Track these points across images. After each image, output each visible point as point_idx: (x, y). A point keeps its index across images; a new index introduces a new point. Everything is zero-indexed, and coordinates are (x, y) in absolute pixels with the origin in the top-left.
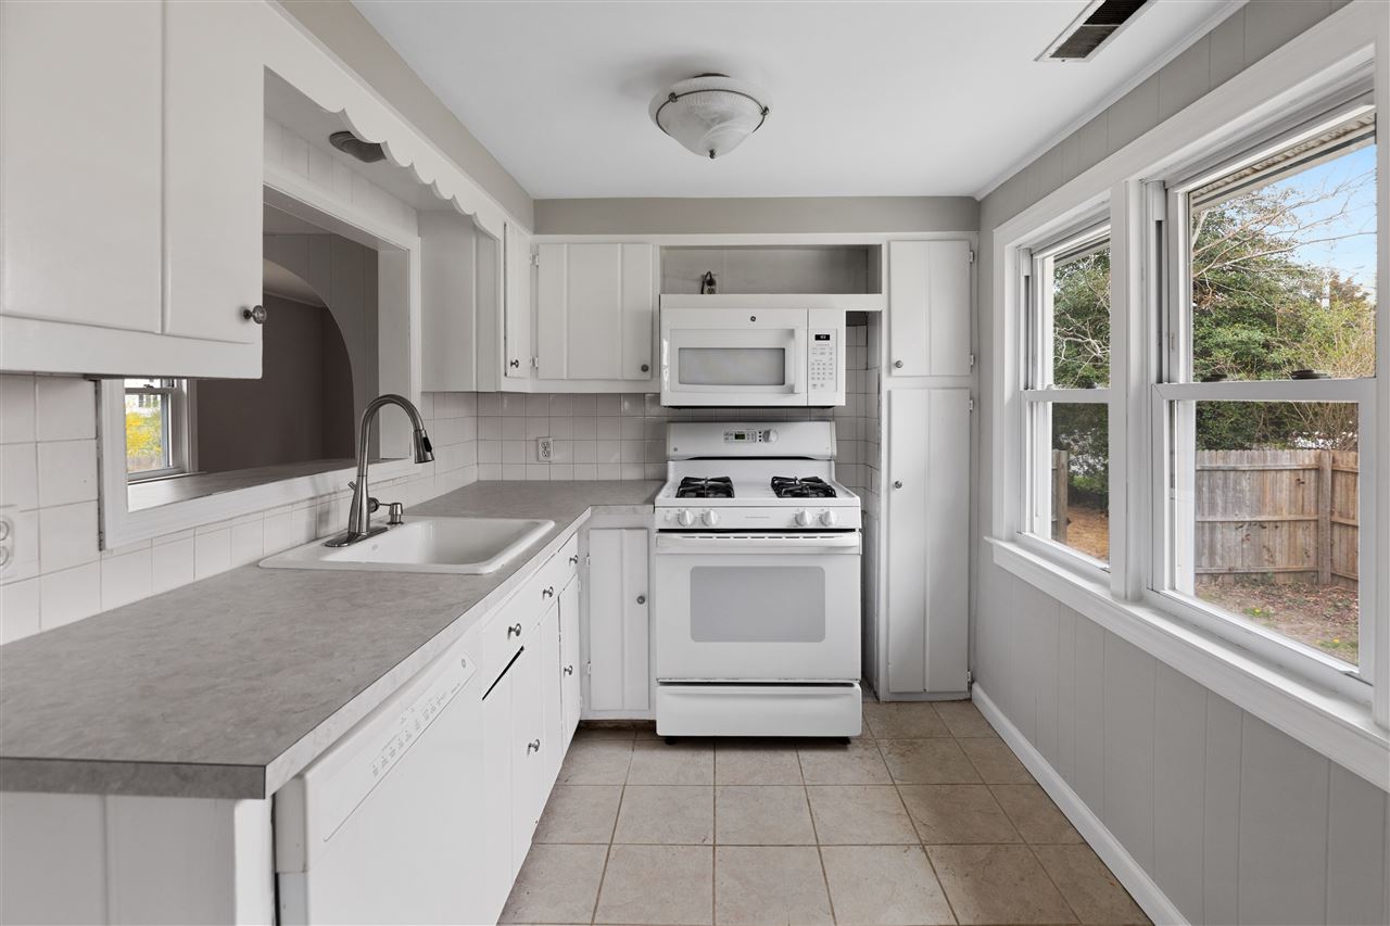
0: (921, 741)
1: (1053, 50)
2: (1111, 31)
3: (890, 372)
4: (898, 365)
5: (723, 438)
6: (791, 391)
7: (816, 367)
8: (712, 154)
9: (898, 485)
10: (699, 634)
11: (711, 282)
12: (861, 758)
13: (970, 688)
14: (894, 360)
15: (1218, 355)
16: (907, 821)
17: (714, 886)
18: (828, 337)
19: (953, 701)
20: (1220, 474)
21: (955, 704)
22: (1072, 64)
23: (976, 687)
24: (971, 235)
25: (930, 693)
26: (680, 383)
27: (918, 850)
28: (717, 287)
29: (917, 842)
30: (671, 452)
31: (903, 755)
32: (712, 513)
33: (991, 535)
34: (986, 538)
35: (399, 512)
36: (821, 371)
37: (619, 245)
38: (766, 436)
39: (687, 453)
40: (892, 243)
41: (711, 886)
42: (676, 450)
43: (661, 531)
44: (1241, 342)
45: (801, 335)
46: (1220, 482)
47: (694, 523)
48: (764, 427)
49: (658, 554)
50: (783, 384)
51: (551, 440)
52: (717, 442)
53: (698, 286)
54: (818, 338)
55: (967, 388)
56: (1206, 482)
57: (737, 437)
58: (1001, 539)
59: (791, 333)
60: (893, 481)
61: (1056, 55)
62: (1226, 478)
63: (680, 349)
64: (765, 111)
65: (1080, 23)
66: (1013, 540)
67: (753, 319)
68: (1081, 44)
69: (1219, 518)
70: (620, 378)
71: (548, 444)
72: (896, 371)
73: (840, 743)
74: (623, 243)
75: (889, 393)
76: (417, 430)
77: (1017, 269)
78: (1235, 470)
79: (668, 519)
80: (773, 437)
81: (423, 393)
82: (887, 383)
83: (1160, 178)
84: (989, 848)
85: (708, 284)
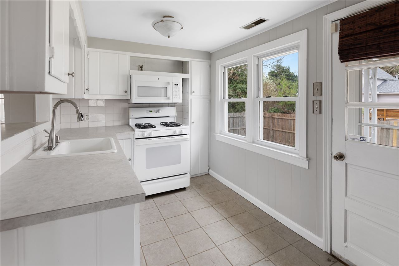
0: (202, 185)
1: (243, 27)
2: (255, 26)
3: (191, 94)
4: (193, 92)
5: (146, 113)
6: (169, 99)
7: (175, 92)
8: (169, 37)
9: (193, 122)
10: (148, 167)
11: (141, 67)
12: (190, 191)
13: (209, 171)
14: (193, 91)
15: (238, 91)
16: (206, 202)
17: (169, 228)
18: (178, 85)
19: (205, 175)
20: (240, 118)
21: (206, 175)
22: (246, 30)
23: (210, 170)
24: (209, 61)
25: (200, 174)
26: (138, 96)
27: (211, 207)
28: (143, 69)
29: (210, 205)
30: (131, 116)
31: (199, 189)
32: (152, 133)
33: (215, 133)
34: (214, 134)
35: (59, 139)
36: (176, 94)
37: (117, 54)
38: (158, 111)
39: (135, 116)
40: (192, 62)
41: (168, 228)
42: (132, 116)
43: (136, 139)
44: (242, 88)
45: (171, 84)
46: (240, 120)
47: (147, 136)
48: (158, 108)
49: (136, 146)
50: (166, 97)
51: (89, 114)
52: (144, 113)
53: (137, 68)
54: (175, 85)
55: (208, 98)
56: (237, 120)
57: (150, 111)
58: (218, 134)
59: (169, 83)
60: (192, 122)
61: (243, 28)
62: (241, 119)
63: (138, 86)
64: (182, 28)
65: (251, 23)
66: (220, 134)
67: (159, 79)
68: (248, 27)
69: (240, 128)
70: (117, 94)
71: (88, 115)
72: (193, 94)
73: (184, 189)
74: (118, 54)
75: (191, 99)
76: (78, 111)
77: (221, 70)
78: (243, 117)
79: (139, 135)
80: (160, 111)
81: (52, 99)
82: (190, 97)
83: (258, 56)
84: (225, 202)
85: (141, 68)
